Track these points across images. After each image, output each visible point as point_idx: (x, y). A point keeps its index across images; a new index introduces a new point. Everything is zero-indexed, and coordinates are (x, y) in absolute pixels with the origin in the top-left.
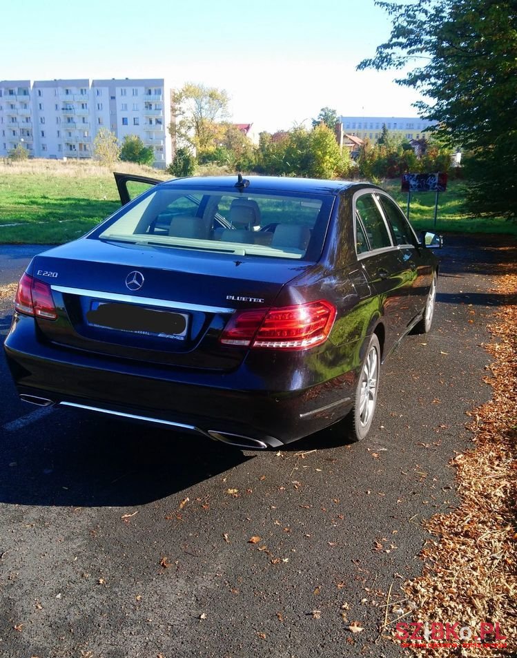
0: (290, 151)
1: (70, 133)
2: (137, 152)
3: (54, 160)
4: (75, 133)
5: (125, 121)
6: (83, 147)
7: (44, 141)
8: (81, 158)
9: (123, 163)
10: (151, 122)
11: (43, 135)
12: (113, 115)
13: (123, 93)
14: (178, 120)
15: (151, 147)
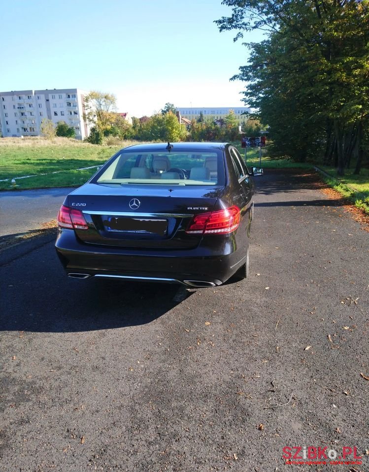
0: (153, 127)
1: (24, 122)
2: (65, 131)
3: (16, 138)
4: (27, 122)
5: (56, 114)
6: (32, 129)
7: (8, 127)
8: (32, 136)
9: (59, 138)
10: (71, 113)
11: (7, 123)
12: (48, 110)
13: (53, 97)
14: (87, 112)
15: (73, 128)
